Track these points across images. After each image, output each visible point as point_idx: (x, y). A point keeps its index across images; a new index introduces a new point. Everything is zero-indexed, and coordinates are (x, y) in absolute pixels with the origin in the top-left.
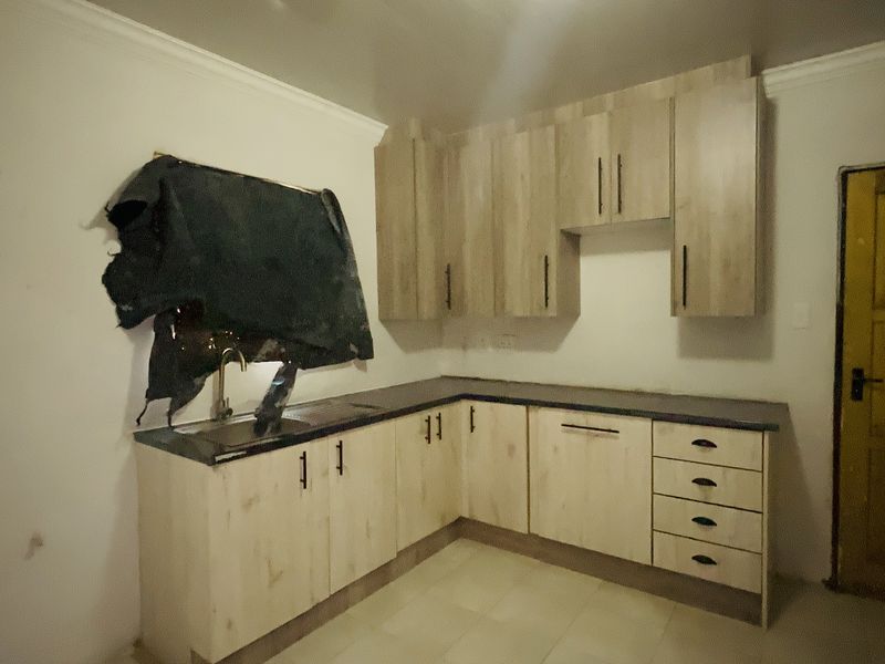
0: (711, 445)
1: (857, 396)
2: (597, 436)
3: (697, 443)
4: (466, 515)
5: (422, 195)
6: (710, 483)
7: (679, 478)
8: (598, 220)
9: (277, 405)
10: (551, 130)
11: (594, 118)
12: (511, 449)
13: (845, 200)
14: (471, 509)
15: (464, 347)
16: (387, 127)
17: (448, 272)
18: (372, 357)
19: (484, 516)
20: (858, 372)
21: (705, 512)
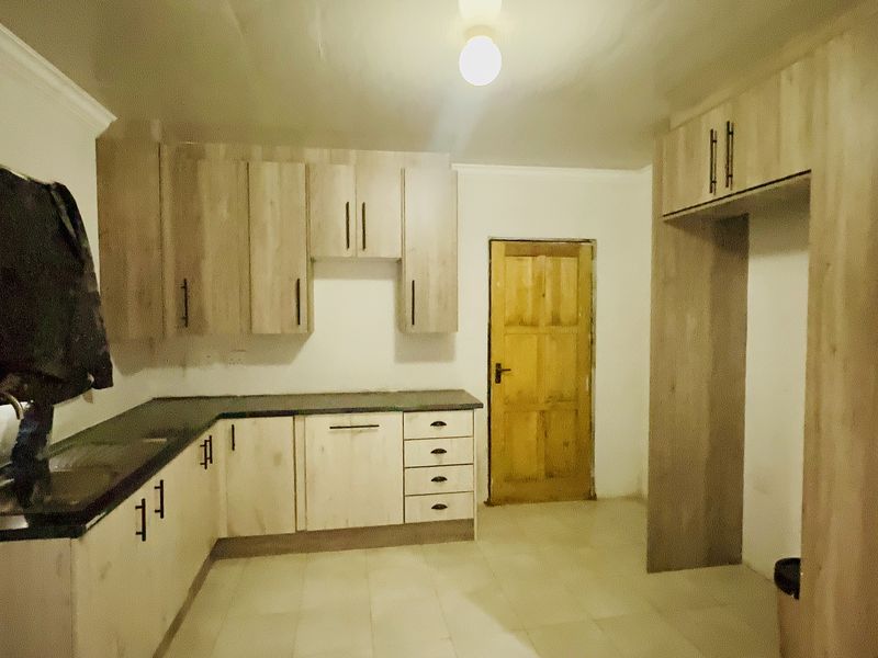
0: (442, 424)
1: (498, 380)
2: (361, 431)
3: (434, 424)
4: (224, 535)
5: (167, 205)
6: (442, 451)
7: (420, 453)
8: (346, 254)
9: (40, 457)
10: (301, 167)
11: (342, 168)
12: (278, 458)
13: (490, 258)
14: (229, 526)
15: (184, 365)
16: (115, 118)
17: (185, 287)
18: (111, 385)
19: (245, 529)
20: (498, 365)
21: (439, 472)
